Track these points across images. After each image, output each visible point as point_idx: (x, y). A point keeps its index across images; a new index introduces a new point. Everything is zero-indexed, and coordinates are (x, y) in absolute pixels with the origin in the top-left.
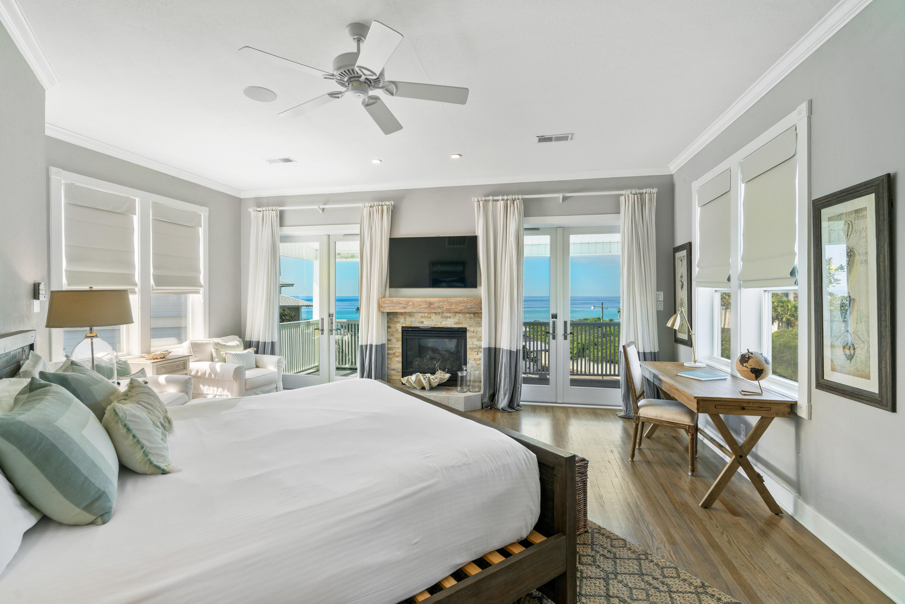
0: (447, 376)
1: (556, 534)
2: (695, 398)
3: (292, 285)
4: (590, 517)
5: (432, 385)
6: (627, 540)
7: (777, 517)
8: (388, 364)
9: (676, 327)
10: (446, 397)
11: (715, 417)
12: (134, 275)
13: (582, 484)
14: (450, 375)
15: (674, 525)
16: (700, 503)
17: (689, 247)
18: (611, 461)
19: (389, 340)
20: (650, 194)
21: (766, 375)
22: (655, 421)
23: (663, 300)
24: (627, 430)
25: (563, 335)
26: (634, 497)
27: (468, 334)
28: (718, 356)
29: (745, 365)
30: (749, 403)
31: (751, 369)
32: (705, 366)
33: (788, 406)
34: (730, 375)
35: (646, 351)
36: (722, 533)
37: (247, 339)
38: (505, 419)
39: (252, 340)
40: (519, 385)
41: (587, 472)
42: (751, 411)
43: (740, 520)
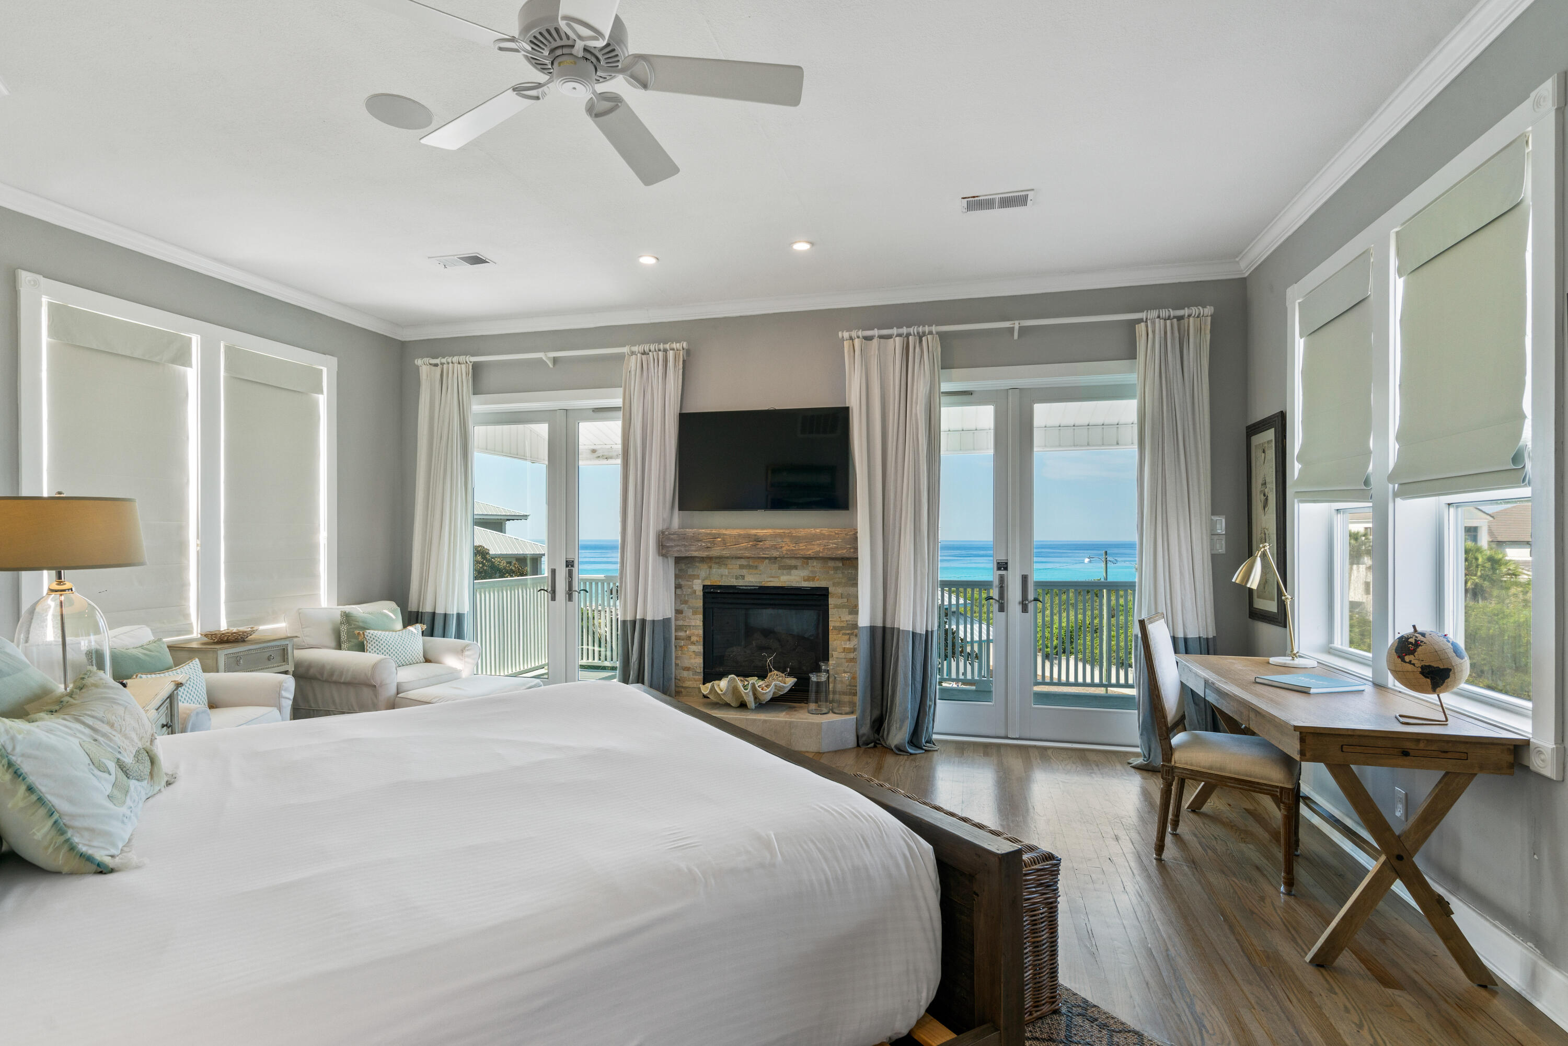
0: (791, 681)
1: (978, 1026)
2: (1296, 728)
3: (525, 517)
4: (1065, 978)
5: (759, 699)
6: (1146, 1034)
7: (1483, 992)
8: (676, 658)
9: (1254, 583)
10: (786, 722)
11: (1341, 772)
13: (1046, 909)
14: (796, 680)
15: (1251, 1003)
16: (1306, 954)
17: (1280, 422)
18: (1114, 858)
19: (678, 612)
20: (1198, 317)
21: (1456, 682)
22: (1207, 778)
23: (1224, 533)
24: (1149, 793)
25: (1019, 603)
26: (1162, 936)
27: (832, 601)
28: (1342, 644)
29: (1407, 658)
30: (1418, 741)
31: (1422, 667)
32: (1315, 664)
33: (1509, 749)
34: (1370, 684)
35: (1189, 636)
36: (1360, 1026)
37: (413, 607)
38: (901, 769)
39: (420, 611)
40: (931, 700)
41: (1056, 882)
42: (1422, 759)
43: (1399, 996)
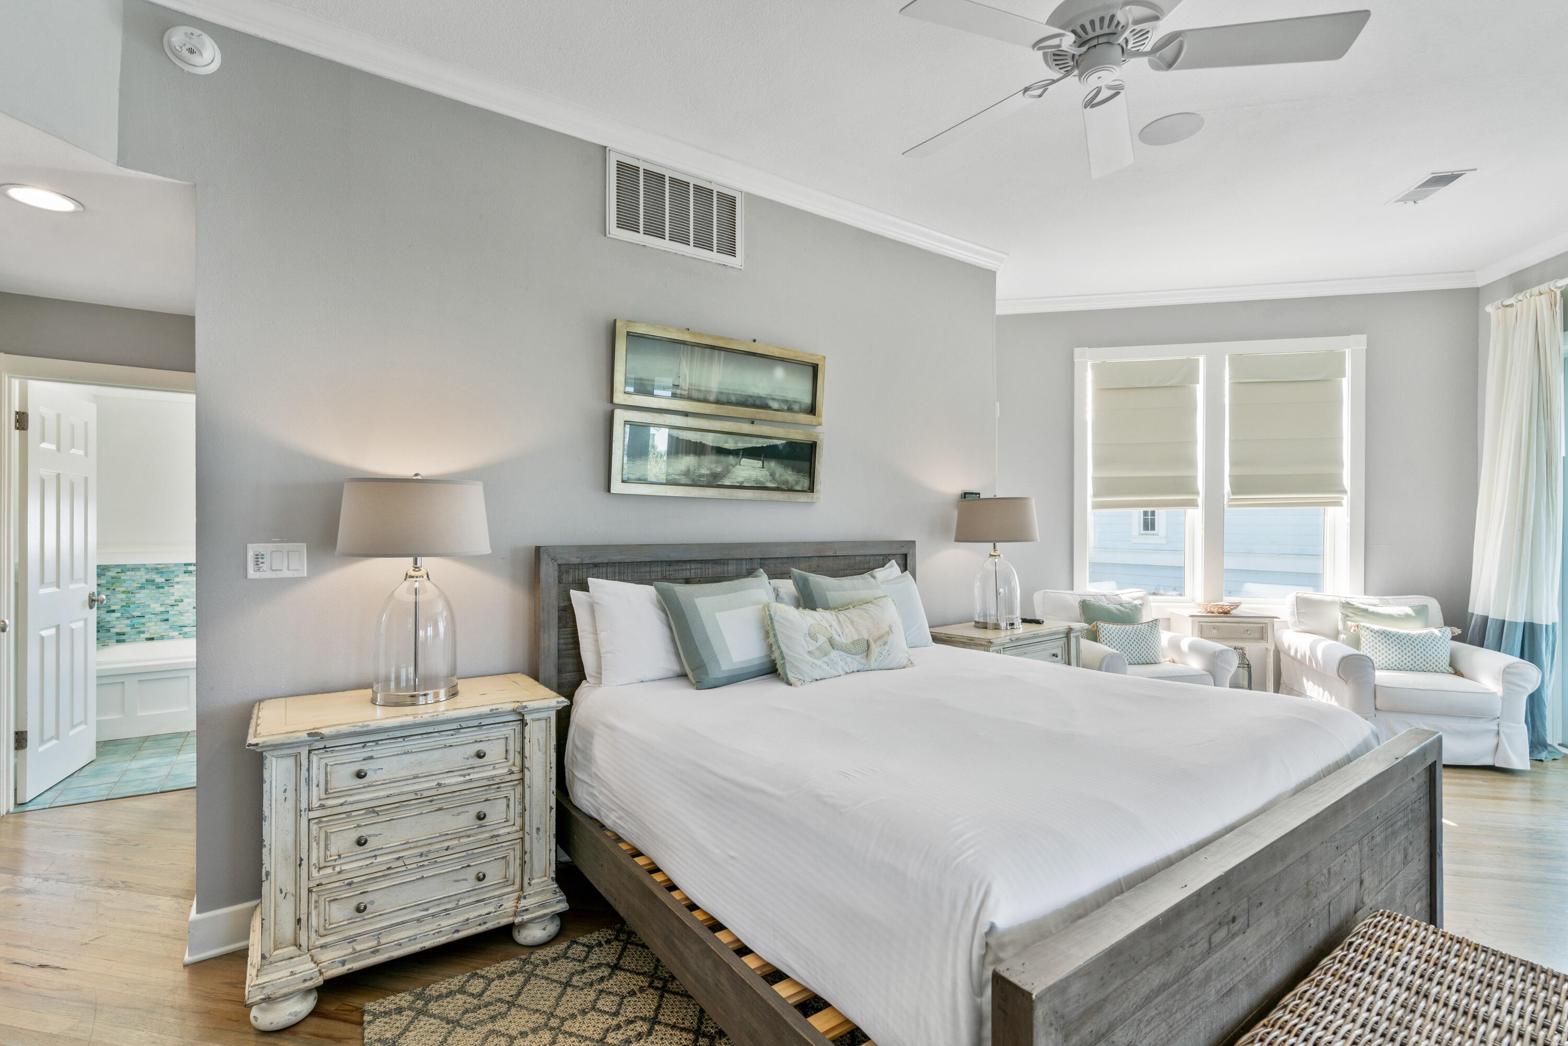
12: (1195, 477)
39: (1477, 614)
